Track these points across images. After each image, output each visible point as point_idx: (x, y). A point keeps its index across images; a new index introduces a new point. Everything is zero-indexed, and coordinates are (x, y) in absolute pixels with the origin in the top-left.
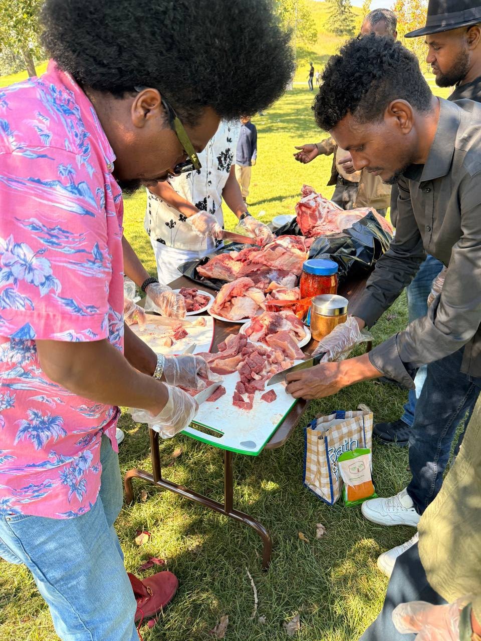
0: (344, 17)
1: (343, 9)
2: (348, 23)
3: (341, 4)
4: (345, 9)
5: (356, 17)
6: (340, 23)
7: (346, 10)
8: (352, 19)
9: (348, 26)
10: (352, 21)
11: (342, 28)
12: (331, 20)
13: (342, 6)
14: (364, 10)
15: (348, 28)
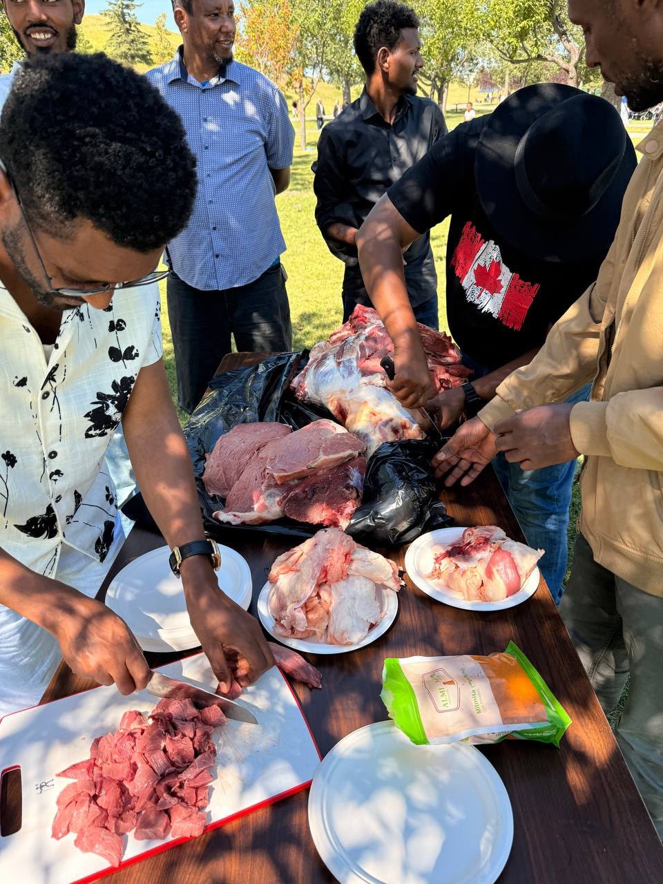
0: (131, 37)
1: (127, 26)
2: (139, 46)
3: (124, 20)
4: (130, 26)
5: (149, 38)
6: (128, 46)
7: (133, 28)
8: (144, 40)
9: (140, 49)
10: (144, 43)
11: (133, 52)
12: (114, 41)
13: (126, 22)
14: (159, 29)
15: (140, 53)
